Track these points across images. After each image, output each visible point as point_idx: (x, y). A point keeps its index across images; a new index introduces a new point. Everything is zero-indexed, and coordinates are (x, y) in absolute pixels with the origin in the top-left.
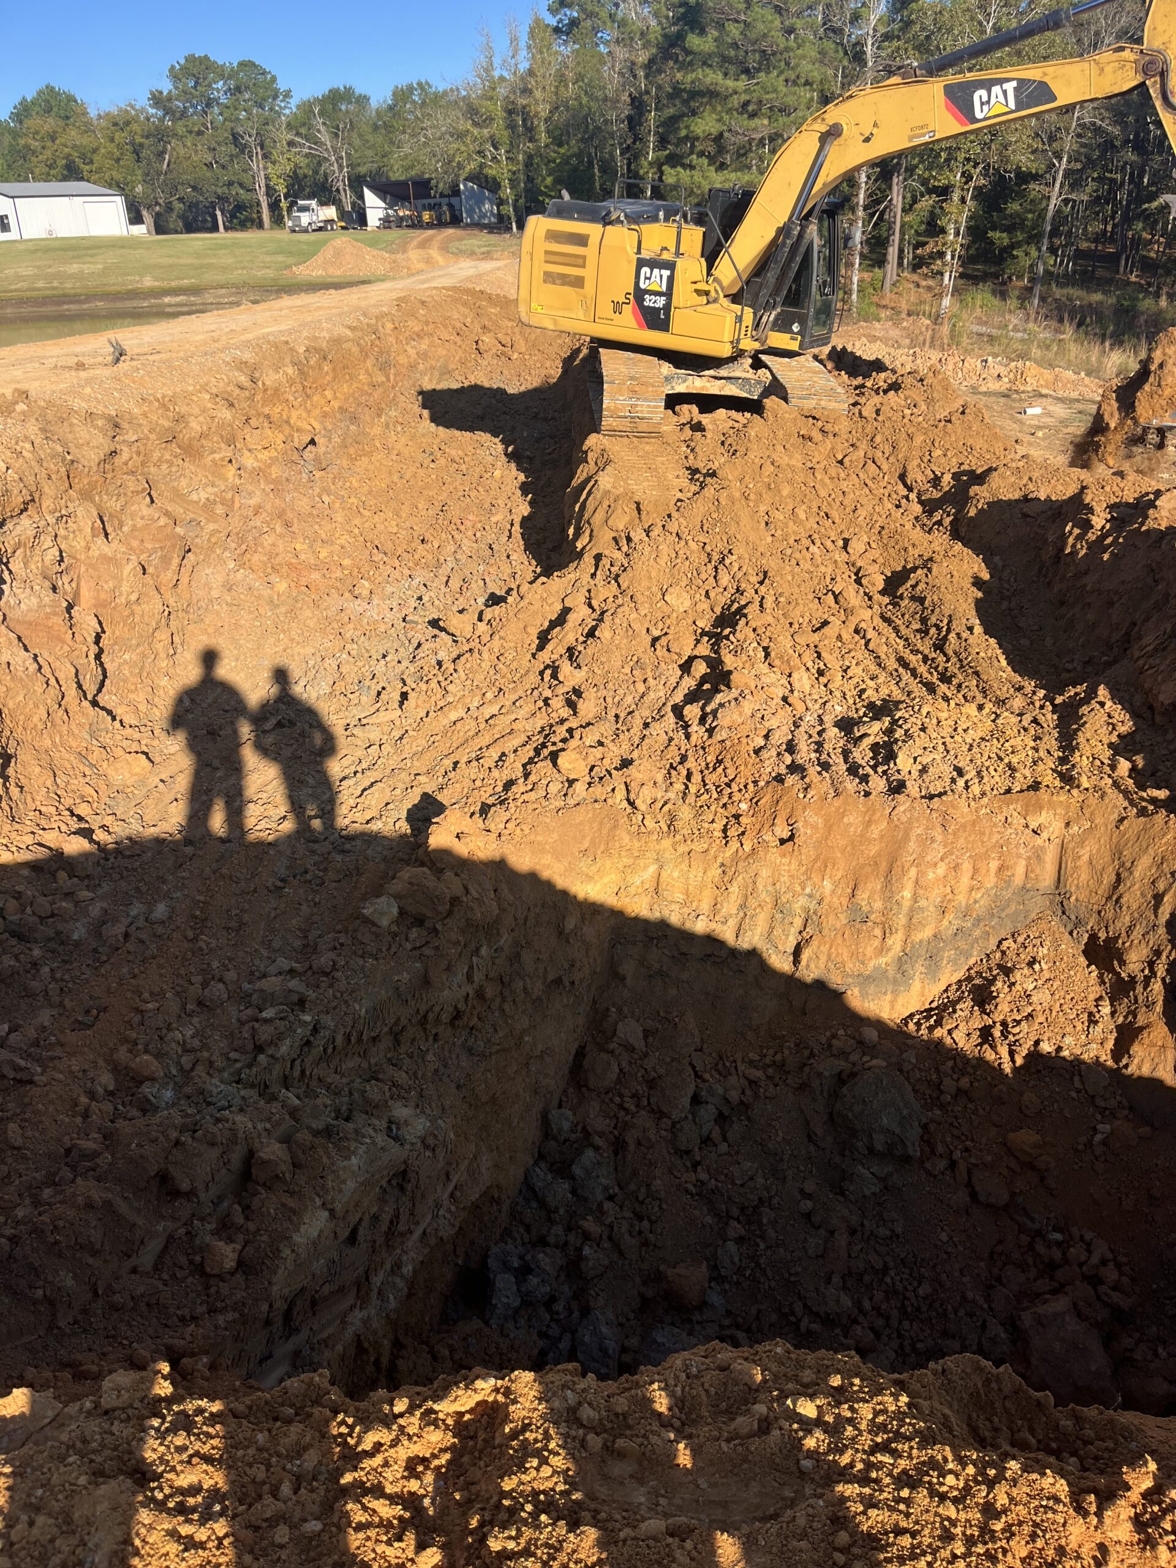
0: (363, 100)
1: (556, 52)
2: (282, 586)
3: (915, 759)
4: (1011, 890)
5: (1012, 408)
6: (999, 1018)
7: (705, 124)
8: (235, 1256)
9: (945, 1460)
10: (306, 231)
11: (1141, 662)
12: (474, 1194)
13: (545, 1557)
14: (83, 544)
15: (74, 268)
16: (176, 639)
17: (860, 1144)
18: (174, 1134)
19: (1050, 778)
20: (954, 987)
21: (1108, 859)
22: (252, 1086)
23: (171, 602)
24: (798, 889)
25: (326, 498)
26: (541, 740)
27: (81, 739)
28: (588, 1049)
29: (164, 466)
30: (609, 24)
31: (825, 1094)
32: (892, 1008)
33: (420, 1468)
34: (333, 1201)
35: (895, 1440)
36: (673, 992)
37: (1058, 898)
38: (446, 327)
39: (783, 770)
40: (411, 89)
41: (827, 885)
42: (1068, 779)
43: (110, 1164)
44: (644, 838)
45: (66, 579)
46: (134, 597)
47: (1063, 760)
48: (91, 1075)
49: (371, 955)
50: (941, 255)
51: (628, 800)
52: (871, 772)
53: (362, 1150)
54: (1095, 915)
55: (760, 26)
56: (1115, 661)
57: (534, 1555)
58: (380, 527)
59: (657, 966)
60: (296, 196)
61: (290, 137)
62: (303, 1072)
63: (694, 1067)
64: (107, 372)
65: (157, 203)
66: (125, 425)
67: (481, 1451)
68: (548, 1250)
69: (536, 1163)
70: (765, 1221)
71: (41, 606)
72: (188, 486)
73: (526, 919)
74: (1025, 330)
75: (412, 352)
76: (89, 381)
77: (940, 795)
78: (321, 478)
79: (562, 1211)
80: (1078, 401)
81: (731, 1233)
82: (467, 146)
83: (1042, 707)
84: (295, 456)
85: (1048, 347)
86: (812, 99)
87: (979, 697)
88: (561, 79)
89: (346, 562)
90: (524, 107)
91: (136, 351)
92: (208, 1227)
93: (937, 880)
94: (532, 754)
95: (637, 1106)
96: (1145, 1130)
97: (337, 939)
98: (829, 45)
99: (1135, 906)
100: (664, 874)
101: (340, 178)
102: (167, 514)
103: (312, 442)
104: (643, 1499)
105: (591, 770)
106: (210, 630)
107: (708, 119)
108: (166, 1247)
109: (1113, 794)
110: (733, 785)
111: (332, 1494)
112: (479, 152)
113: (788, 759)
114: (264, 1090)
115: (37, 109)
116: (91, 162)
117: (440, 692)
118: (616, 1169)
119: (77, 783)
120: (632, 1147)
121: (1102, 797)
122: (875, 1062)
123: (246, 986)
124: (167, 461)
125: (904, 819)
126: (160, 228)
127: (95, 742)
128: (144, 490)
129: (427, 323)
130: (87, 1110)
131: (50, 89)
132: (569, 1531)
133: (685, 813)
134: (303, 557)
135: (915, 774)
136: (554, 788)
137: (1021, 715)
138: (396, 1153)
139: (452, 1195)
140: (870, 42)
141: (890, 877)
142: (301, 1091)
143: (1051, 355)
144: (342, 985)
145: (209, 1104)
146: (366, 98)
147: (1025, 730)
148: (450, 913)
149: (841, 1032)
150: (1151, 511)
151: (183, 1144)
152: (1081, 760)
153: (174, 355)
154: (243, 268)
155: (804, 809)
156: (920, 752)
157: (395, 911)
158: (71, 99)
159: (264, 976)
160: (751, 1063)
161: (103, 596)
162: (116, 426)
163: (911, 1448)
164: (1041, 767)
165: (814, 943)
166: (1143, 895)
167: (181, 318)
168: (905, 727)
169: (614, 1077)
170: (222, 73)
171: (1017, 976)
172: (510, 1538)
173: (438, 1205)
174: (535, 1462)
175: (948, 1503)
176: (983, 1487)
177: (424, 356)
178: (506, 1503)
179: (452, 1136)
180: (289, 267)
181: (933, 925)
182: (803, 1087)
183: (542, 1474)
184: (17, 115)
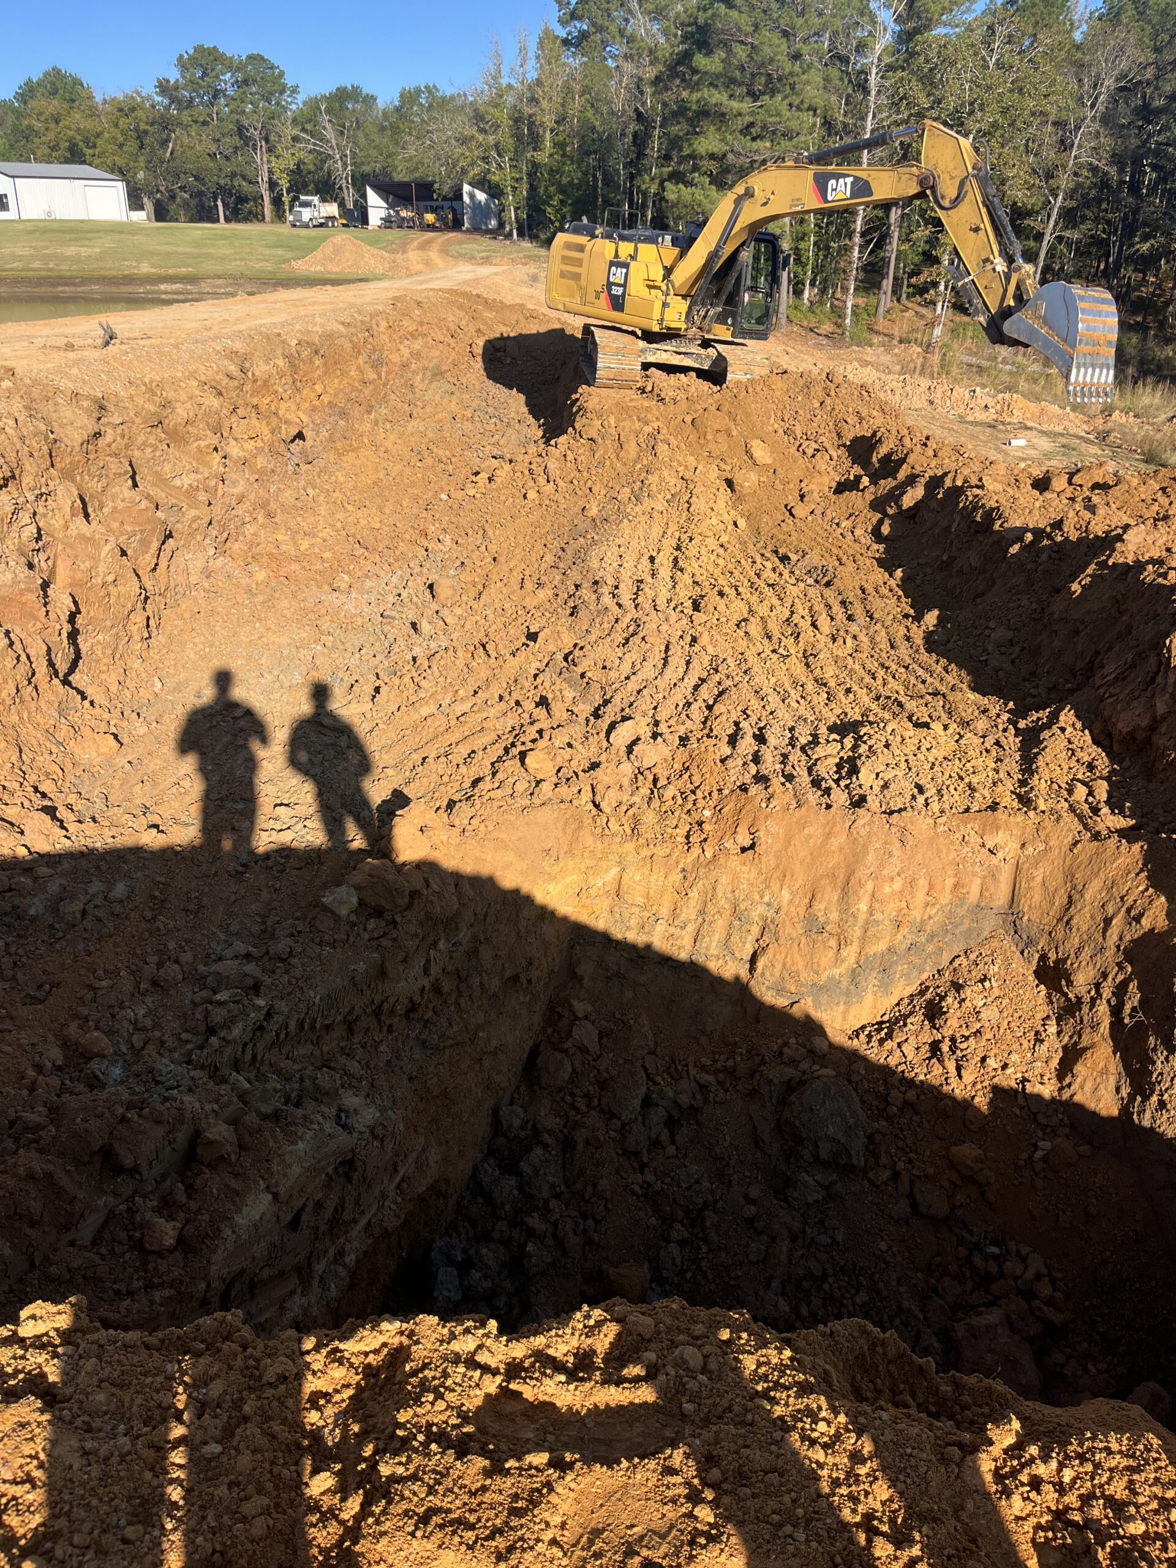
0: (370, 100)
1: (565, 64)
2: (261, 575)
3: (877, 775)
4: (965, 907)
5: (997, 439)
6: (947, 1032)
7: (708, 142)
8: (175, 1234)
9: (820, 1408)
10: (307, 226)
11: (1102, 690)
12: (421, 1187)
13: (431, 1482)
14: (62, 522)
15: (71, 251)
16: (151, 622)
17: (805, 1152)
18: (120, 1110)
19: (1008, 799)
20: (906, 1001)
21: (1060, 881)
22: (203, 1067)
23: (148, 585)
24: (757, 897)
25: (310, 491)
26: (511, 740)
27: (48, 716)
28: (542, 1047)
29: (148, 450)
30: (618, 39)
31: (774, 1101)
32: (844, 1019)
33: (322, 1402)
34: (277, 1184)
35: (774, 1389)
36: (630, 994)
37: (1011, 918)
38: (440, 328)
39: (747, 779)
40: (418, 91)
41: (786, 895)
42: (1025, 801)
43: (54, 1137)
44: (607, 840)
45: (42, 556)
46: (110, 578)
47: (1023, 783)
48: (39, 1049)
49: (328, 944)
50: (935, 284)
51: (594, 802)
52: (834, 785)
53: (309, 1135)
54: (1046, 936)
55: (767, 50)
56: (1078, 689)
57: (422, 1480)
58: (363, 522)
59: (615, 968)
60: (299, 191)
61: (295, 132)
62: (254, 1056)
63: (646, 1070)
64: (96, 354)
65: (158, 191)
66: (110, 407)
67: (381, 1388)
68: (492, 1246)
69: (484, 1159)
70: (708, 1224)
71: (16, 582)
72: (172, 471)
73: (486, 914)
74: (1013, 363)
75: (406, 352)
76: (77, 362)
77: (900, 811)
78: (306, 472)
79: (507, 1208)
80: (1062, 435)
81: (674, 1235)
82: (471, 151)
83: (1005, 730)
84: (282, 448)
85: (1035, 381)
86: (814, 125)
87: (944, 716)
88: (568, 90)
89: (327, 555)
90: (530, 116)
91: (127, 335)
92: (149, 1204)
93: (893, 894)
94: (501, 752)
95: (588, 1106)
96: (1085, 1149)
97: (295, 926)
98: (834, 73)
99: (1084, 928)
100: (625, 877)
101: (343, 173)
102: (148, 497)
103: (300, 436)
104: (531, 1435)
105: (559, 771)
106: (187, 616)
107: (711, 138)
108: (106, 1221)
109: (1069, 819)
110: (698, 792)
111: (234, 1420)
112: (484, 158)
113: (753, 769)
114: (214, 1072)
115: (42, 90)
116: (94, 146)
117: (412, 688)
118: (564, 1168)
119: (43, 760)
120: (580, 1146)
121: (1058, 820)
122: (824, 1071)
123: (201, 968)
124: (151, 446)
125: (863, 832)
126: (161, 214)
127: (63, 720)
128: (126, 472)
129: (421, 324)
130: (34, 1083)
131: (57, 71)
132: (456, 1459)
133: (649, 817)
134: (284, 548)
135: (877, 789)
136: (520, 787)
137: (984, 737)
138: (343, 1139)
139: (399, 1186)
140: (874, 70)
141: (846, 891)
142: (252, 1075)
143: (1038, 389)
144: (298, 972)
145: (158, 1083)
146: (374, 99)
147: (987, 751)
148: (409, 906)
149: (792, 1041)
150: (1118, 545)
151: (129, 1120)
152: (1040, 784)
153: (164, 341)
154: (242, 260)
155: (766, 818)
156: (883, 768)
157: (354, 900)
158: (77, 82)
159: (220, 959)
160: (703, 1067)
161: (79, 575)
162: (102, 408)
163: (789, 1396)
164: (1000, 788)
165: (770, 952)
166: (1092, 917)
167: (176, 306)
168: (869, 743)
169: (567, 1076)
170: (230, 65)
171: (967, 992)
172: (400, 1463)
173: (384, 1196)
174: (431, 1397)
175: (818, 1447)
176: (853, 1434)
177: (416, 355)
178: (400, 1433)
179: (401, 1128)
180: (288, 261)
181: (887, 939)
182: (752, 1093)
183: (436, 1408)
184: (22, 95)
